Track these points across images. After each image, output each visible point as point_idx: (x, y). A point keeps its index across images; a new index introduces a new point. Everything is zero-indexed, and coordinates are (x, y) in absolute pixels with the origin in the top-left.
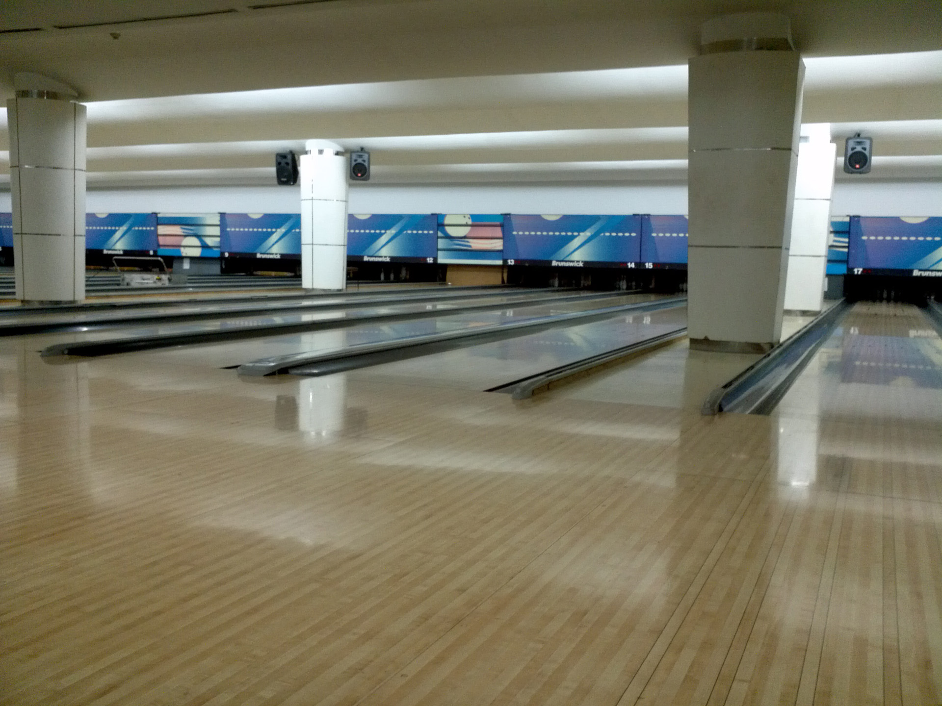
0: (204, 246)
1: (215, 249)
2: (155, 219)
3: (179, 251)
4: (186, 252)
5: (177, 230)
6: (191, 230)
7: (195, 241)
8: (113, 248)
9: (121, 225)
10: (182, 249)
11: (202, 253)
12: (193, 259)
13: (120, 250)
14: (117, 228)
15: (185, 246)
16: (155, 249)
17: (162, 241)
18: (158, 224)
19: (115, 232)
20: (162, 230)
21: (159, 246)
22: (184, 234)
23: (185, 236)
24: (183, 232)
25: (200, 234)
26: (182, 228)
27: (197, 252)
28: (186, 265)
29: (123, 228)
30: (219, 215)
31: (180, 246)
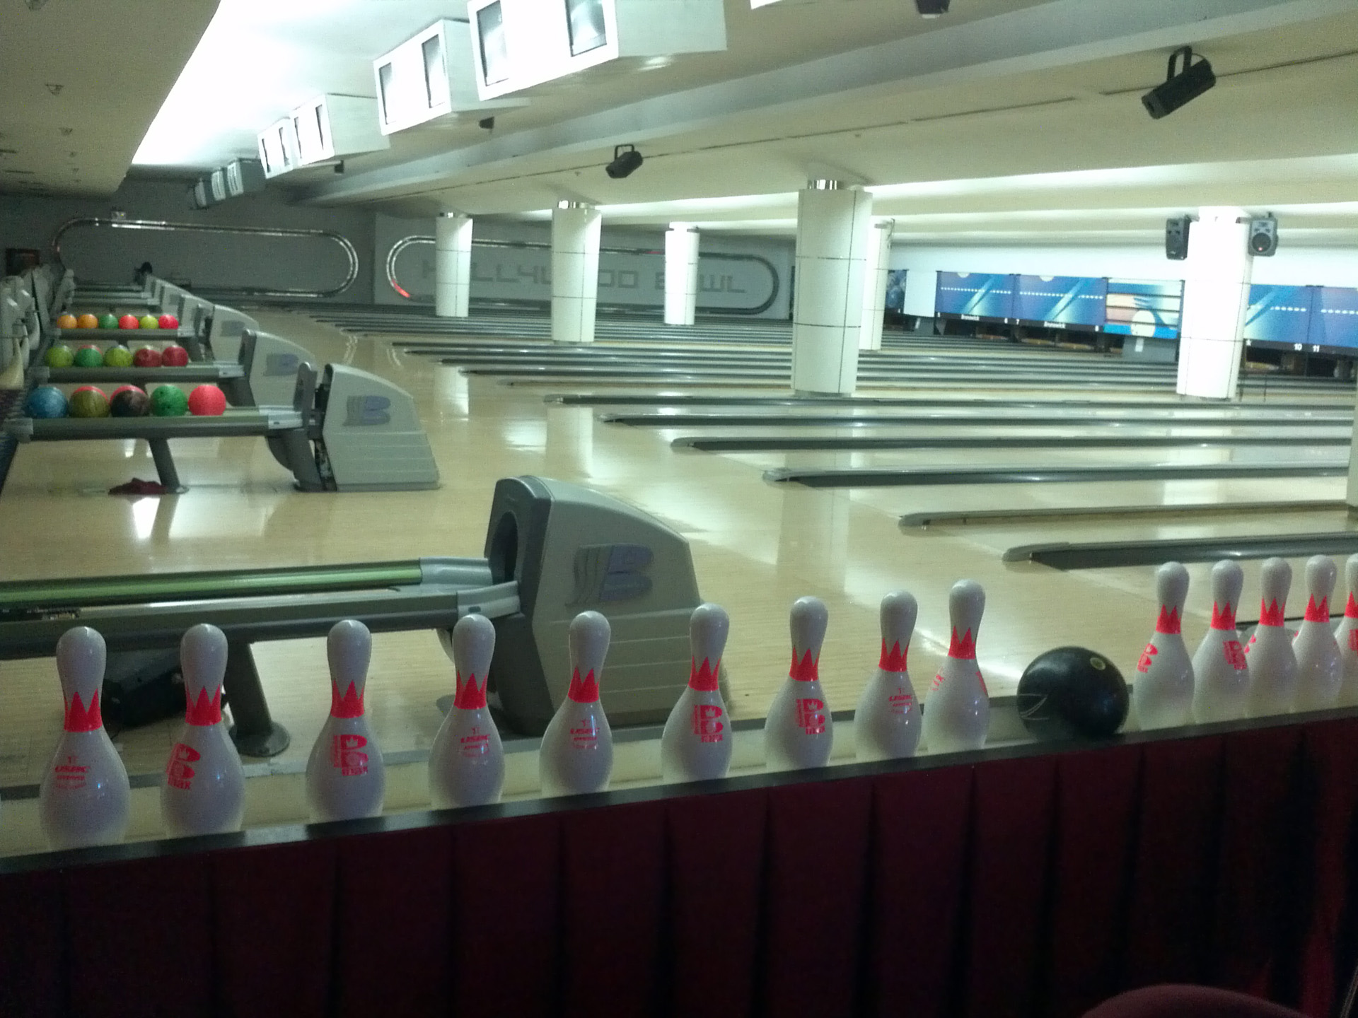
0: (1160, 324)
1: (1172, 329)
2: (1105, 286)
3: (1129, 329)
4: (1136, 330)
5: (1129, 301)
6: (1145, 301)
7: (1148, 317)
8: (1055, 320)
9: (1066, 292)
10: (1133, 326)
11: (1155, 333)
12: (1146, 340)
13: (1062, 323)
14: (1062, 295)
15: (1136, 323)
16: (1101, 324)
17: (1111, 314)
18: (1108, 292)
19: (1057, 300)
20: (1112, 300)
21: (1106, 320)
22: (1137, 307)
23: (1138, 309)
24: (1136, 304)
25: (1155, 306)
26: (1135, 299)
27: (1150, 331)
28: (1139, 348)
29: (1069, 296)
30: (1180, 283)
31: (1130, 322)
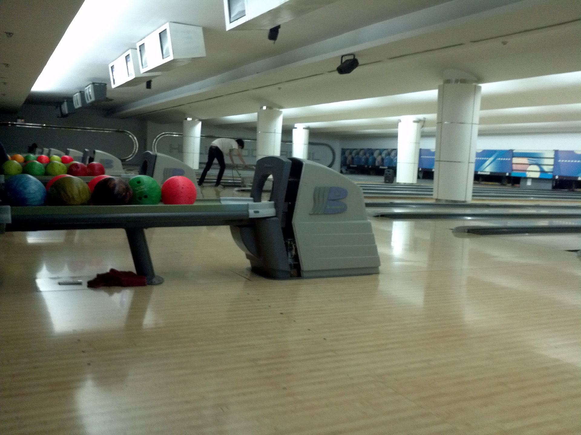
0: (542, 171)
1: (549, 173)
2: (511, 154)
3: (525, 174)
4: (530, 175)
5: (525, 160)
6: (534, 161)
7: (536, 168)
8: (484, 171)
9: (490, 157)
10: (527, 173)
11: (540, 175)
12: (534, 179)
13: (488, 172)
14: (487, 159)
15: (529, 171)
16: (510, 172)
17: (515, 167)
18: (513, 157)
19: (485, 161)
20: (515, 160)
21: (513, 170)
22: (529, 163)
23: (530, 165)
24: (529, 162)
25: (540, 163)
26: (529, 160)
27: (537, 175)
28: (529, 183)
29: (491, 159)
30: (554, 151)
31: (526, 171)
